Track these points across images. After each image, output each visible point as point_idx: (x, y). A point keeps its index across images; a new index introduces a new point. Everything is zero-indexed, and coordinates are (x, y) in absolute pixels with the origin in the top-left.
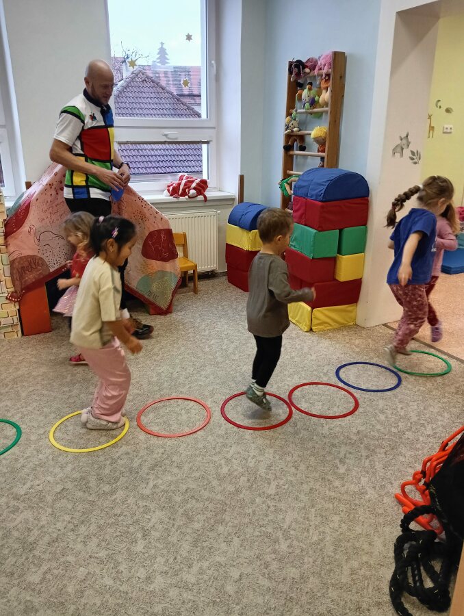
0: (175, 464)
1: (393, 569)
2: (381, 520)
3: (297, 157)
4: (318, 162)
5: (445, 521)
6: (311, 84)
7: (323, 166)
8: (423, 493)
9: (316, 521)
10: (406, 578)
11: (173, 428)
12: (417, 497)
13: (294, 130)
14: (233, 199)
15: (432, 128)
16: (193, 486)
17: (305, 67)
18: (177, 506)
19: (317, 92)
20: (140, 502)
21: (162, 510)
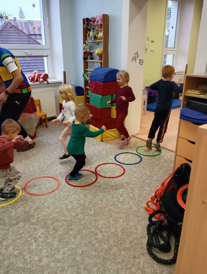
0: (46, 207)
1: (147, 239)
2: (140, 218)
3: (89, 63)
4: (99, 65)
5: (167, 215)
6: (94, 29)
7: (102, 67)
8: (156, 204)
9: (112, 223)
10: (153, 241)
11: (43, 191)
12: (154, 207)
13: (88, 50)
14: (61, 83)
15: (146, 49)
16: (56, 215)
17: (90, 21)
18: (50, 225)
19: (97, 33)
20: (32, 226)
21: (43, 228)
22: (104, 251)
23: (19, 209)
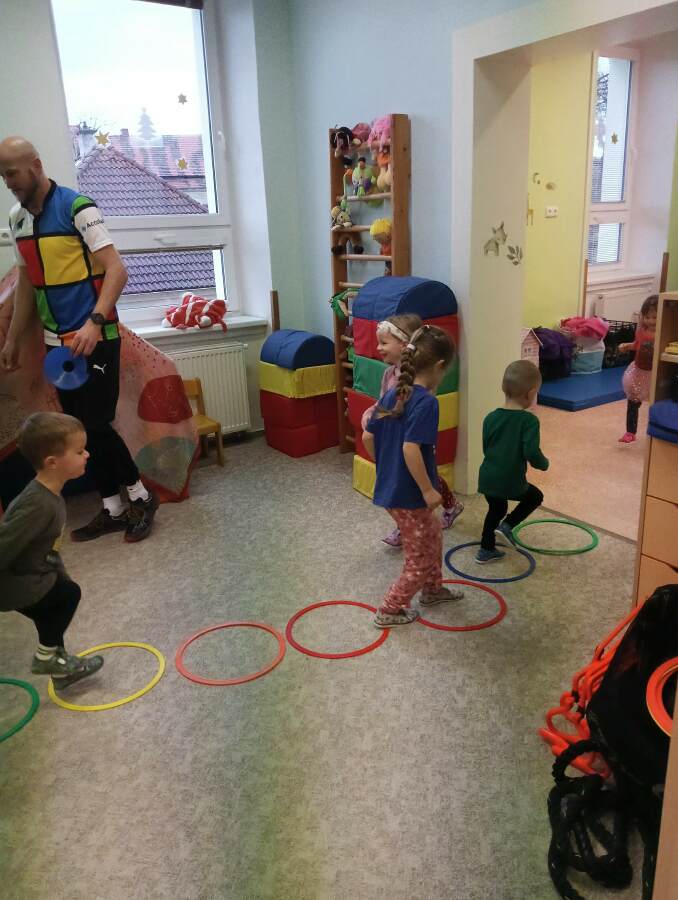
1: (549, 838)
2: (524, 768)
3: (351, 263)
4: (380, 270)
5: (613, 759)
6: (363, 160)
7: (390, 274)
8: (578, 722)
9: (433, 781)
10: (568, 845)
12: (570, 730)
13: (345, 224)
14: (264, 326)
15: (530, 212)
16: (251, 752)
17: (352, 137)
19: (373, 171)
20: (176, 786)
21: (210, 794)
22: (407, 875)
23: (136, 728)
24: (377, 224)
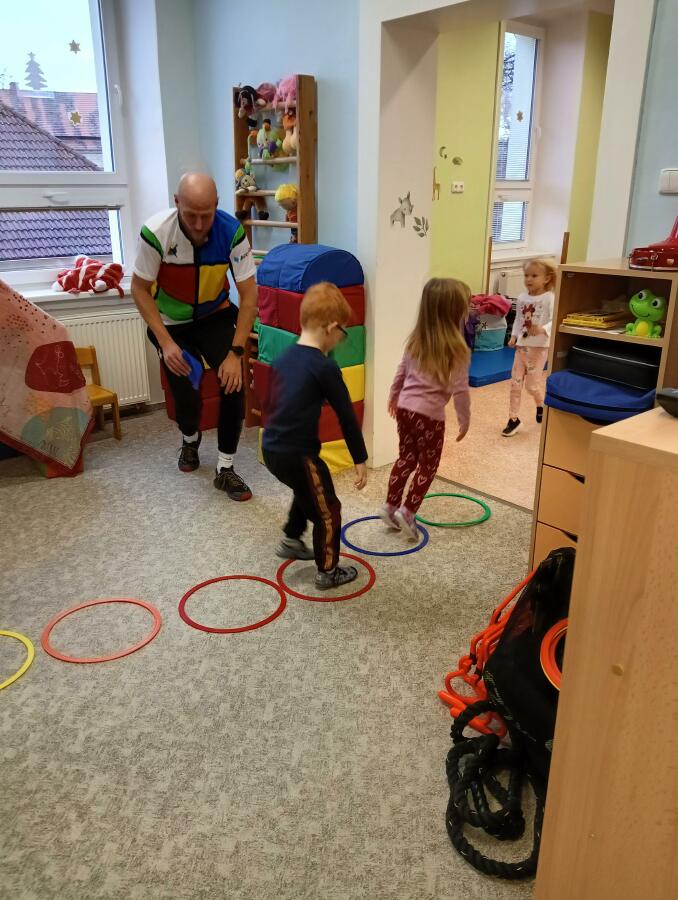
0: (117, 701)
1: (448, 797)
2: (423, 731)
3: (256, 229)
4: (286, 237)
5: (509, 718)
6: (268, 121)
7: (296, 241)
8: (475, 684)
9: (334, 748)
10: (466, 804)
11: (106, 647)
12: (468, 692)
13: (250, 188)
15: (437, 186)
16: (148, 728)
17: (257, 96)
18: (128, 762)
19: (278, 133)
20: (68, 766)
21: (104, 773)
22: (308, 842)
23: (25, 709)
24: (282, 190)
